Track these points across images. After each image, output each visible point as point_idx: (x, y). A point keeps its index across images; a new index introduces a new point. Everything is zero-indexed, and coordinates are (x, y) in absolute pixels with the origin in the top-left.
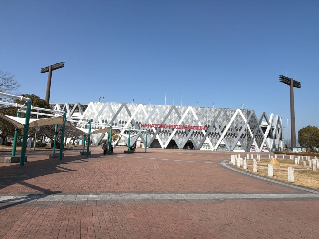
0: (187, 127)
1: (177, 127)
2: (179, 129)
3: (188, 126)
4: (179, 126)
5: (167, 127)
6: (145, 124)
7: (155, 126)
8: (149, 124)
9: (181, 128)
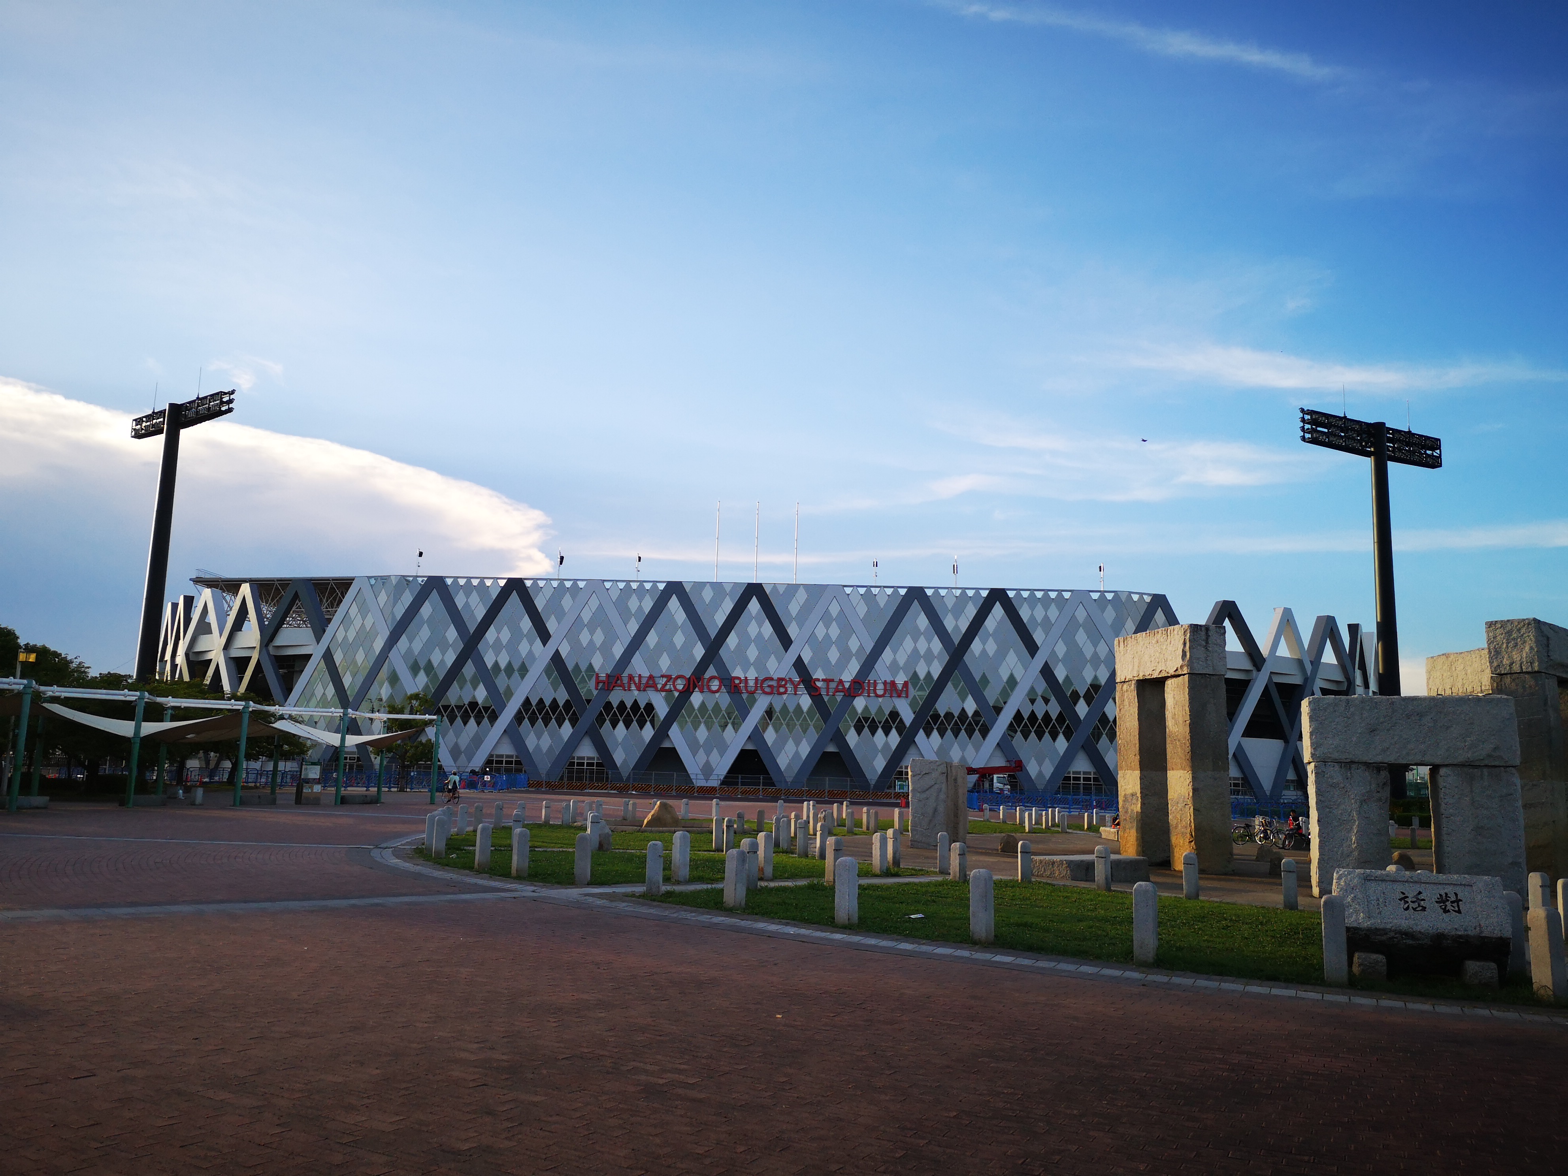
0: (819, 684)
1: (769, 686)
2: (779, 694)
3: (823, 680)
5: (723, 687)
6: (615, 676)
7: (661, 684)
8: (636, 676)
9: (789, 694)
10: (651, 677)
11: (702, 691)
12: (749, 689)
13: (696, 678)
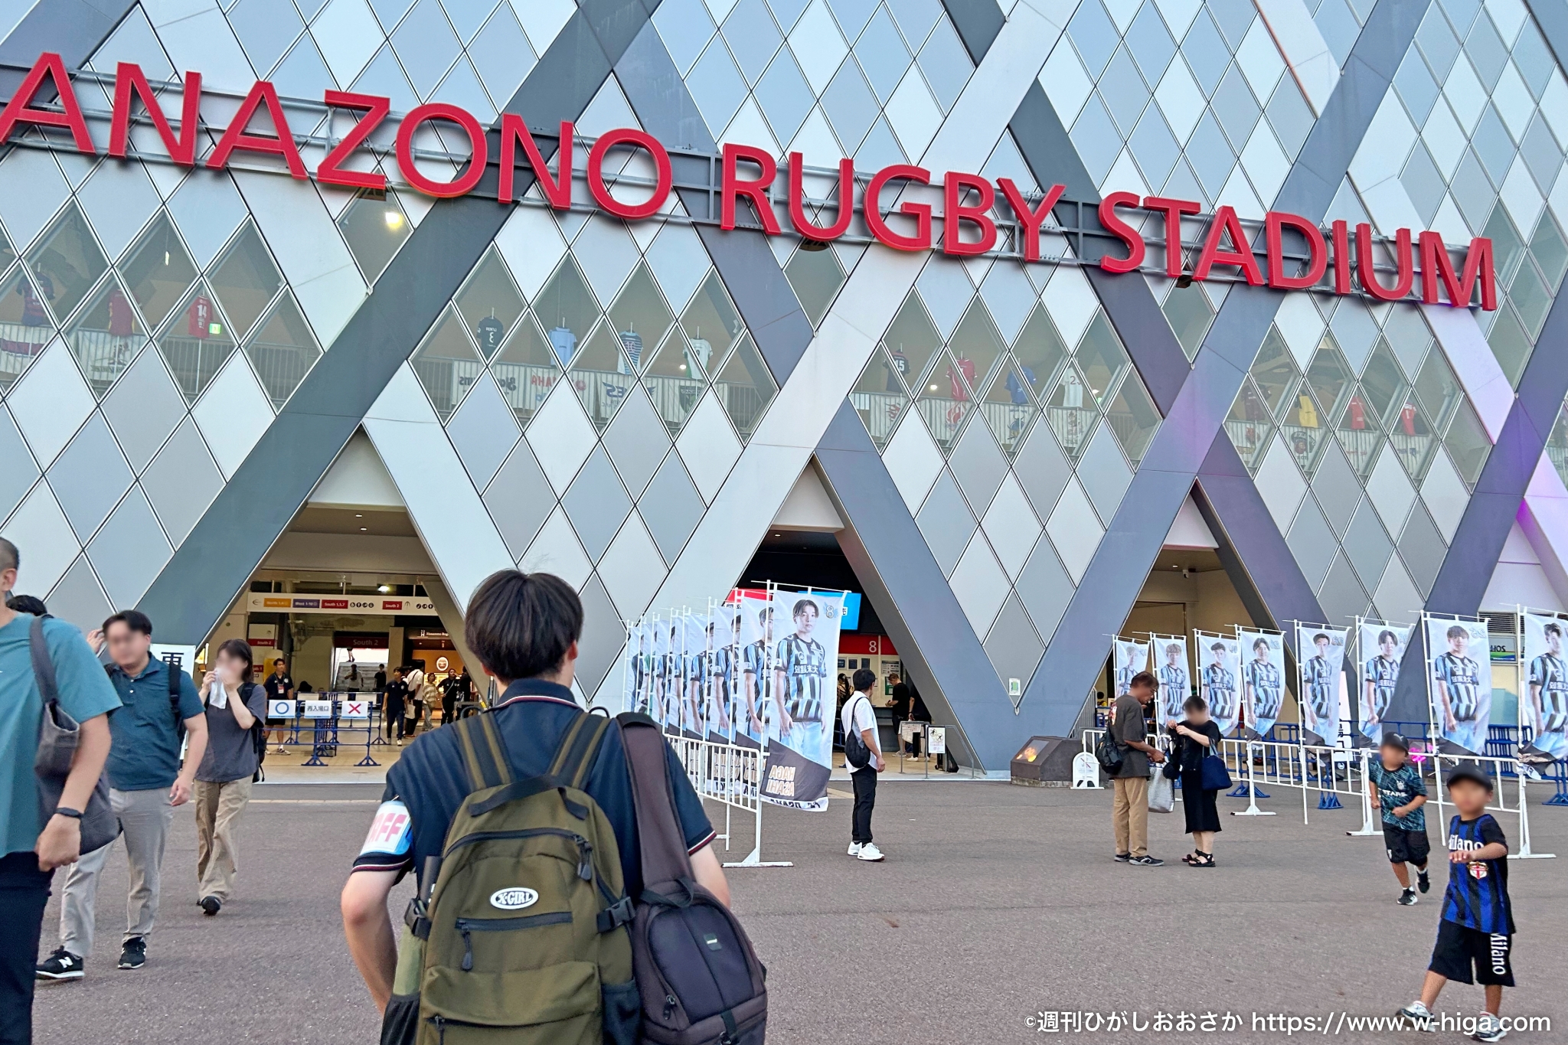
0: (1134, 223)
1: (913, 214)
2: (954, 256)
3: (1160, 211)
4: (957, 183)
5: (672, 199)
6: (28, 70)
7: (323, 147)
8: (165, 83)
9: (996, 258)
10: (263, 96)
11: (559, 211)
13: (534, 136)
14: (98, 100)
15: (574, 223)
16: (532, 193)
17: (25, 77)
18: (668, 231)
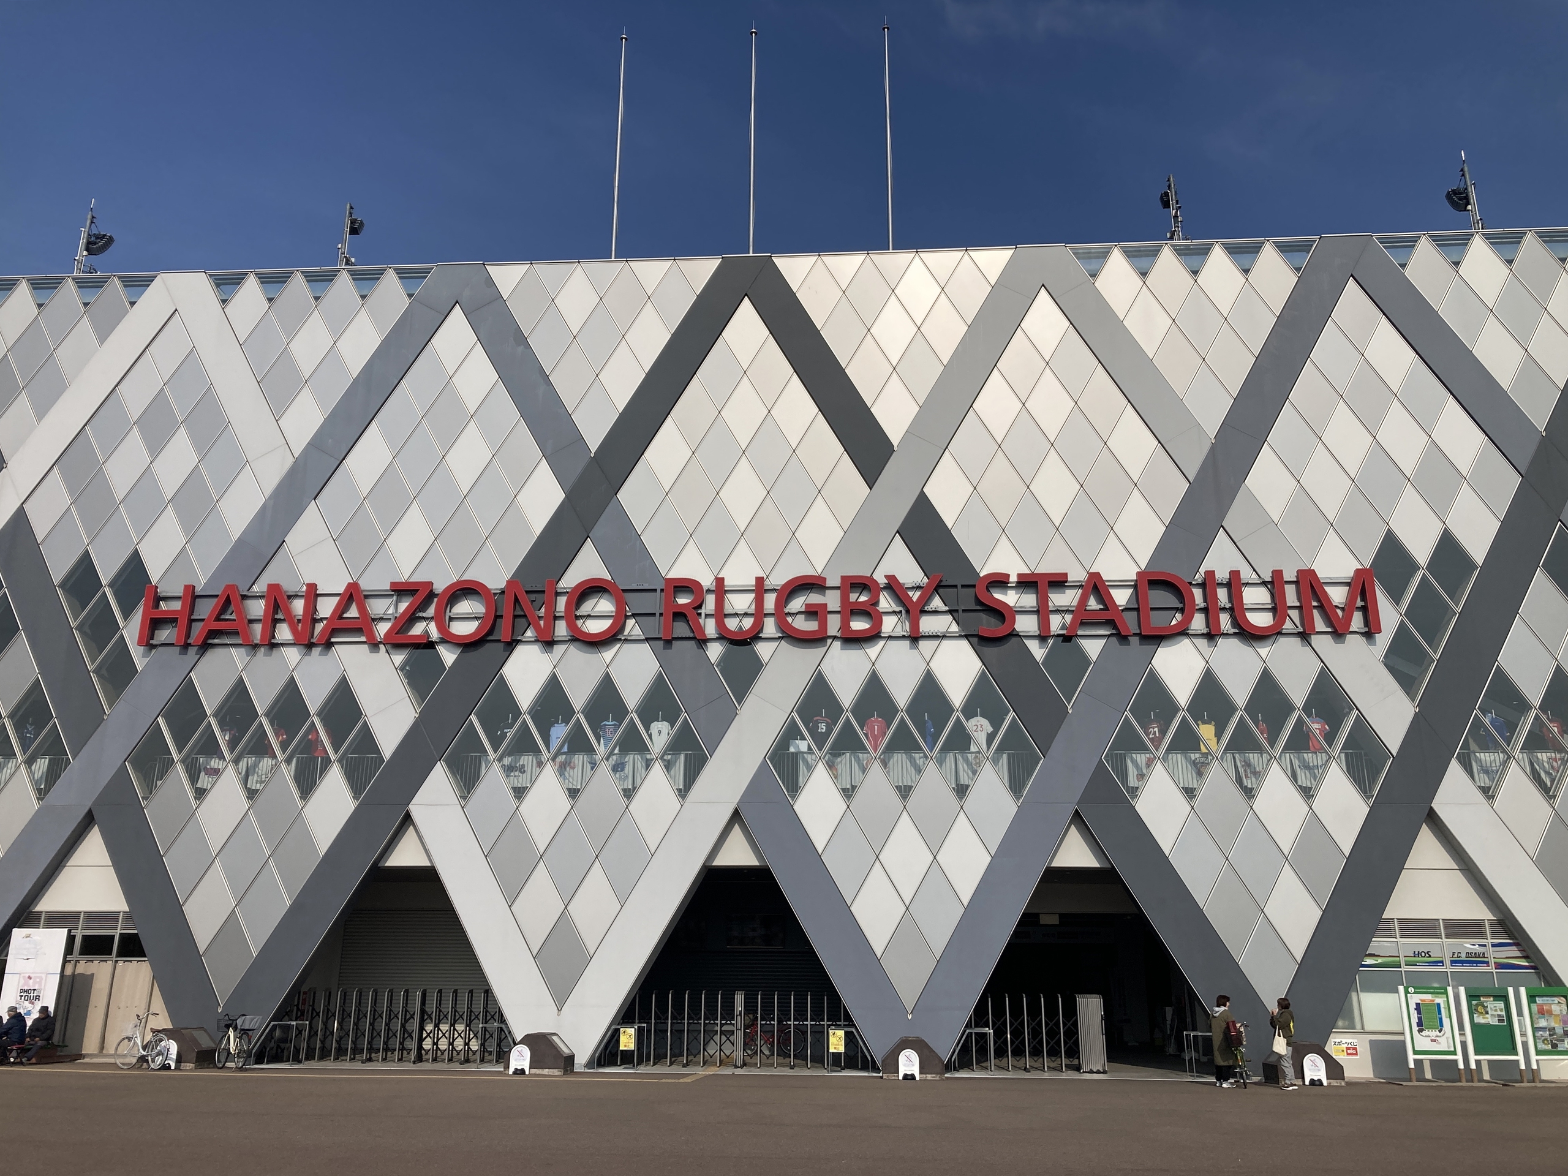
0: (1010, 598)
1: (812, 612)
2: (854, 640)
3: (1027, 583)
4: (849, 583)
5: (631, 623)
6: (217, 596)
7: (390, 619)
8: (298, 592)
9: (890, 637)
10: (352, 595)
11: (548, 643)
12: (732, 624)
13: (527, 592)
14: (257, 608)
15: (559, 649)
16: (530, 633)
17: (215, 600)
18: (626, 646)
